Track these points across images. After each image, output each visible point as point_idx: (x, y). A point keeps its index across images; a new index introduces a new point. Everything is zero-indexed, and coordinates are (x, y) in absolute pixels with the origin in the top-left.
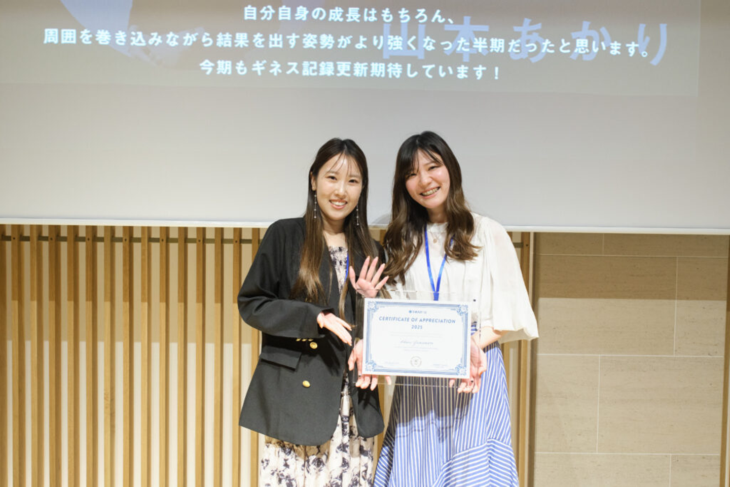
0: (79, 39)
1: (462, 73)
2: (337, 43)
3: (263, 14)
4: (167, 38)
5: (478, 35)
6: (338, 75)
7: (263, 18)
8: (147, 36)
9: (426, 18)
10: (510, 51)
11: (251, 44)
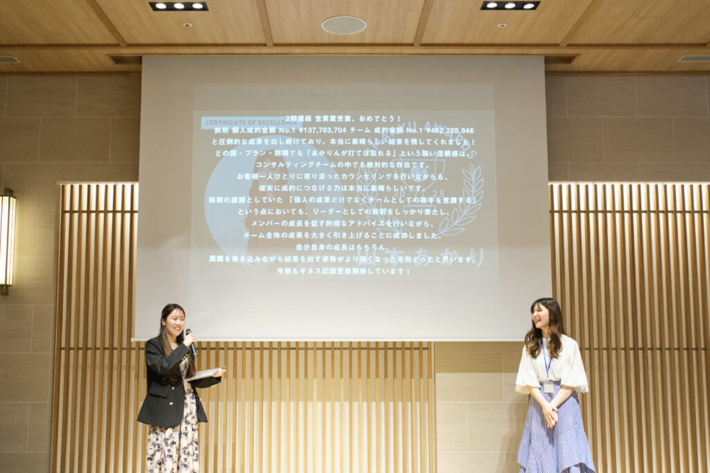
0: (224, 260)
1: (393, 271)
2: (337, 260)
3: (304, 248)
4: (262, 259)
5: (399, 255)
6: (338, 273)
7: (305, 250)
8: (254, 258)
9: (376, 248)
10: (414, 261)
11: (300, 261)
